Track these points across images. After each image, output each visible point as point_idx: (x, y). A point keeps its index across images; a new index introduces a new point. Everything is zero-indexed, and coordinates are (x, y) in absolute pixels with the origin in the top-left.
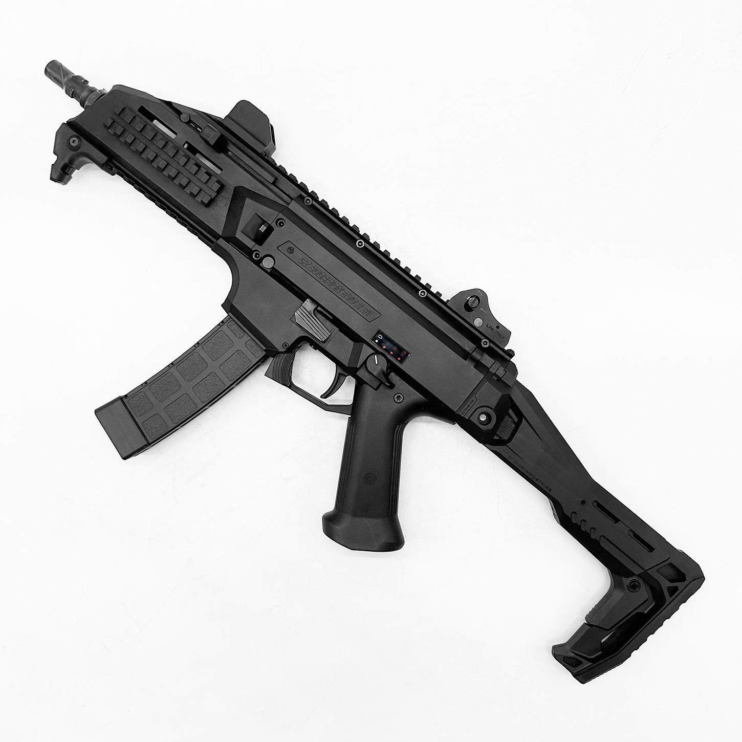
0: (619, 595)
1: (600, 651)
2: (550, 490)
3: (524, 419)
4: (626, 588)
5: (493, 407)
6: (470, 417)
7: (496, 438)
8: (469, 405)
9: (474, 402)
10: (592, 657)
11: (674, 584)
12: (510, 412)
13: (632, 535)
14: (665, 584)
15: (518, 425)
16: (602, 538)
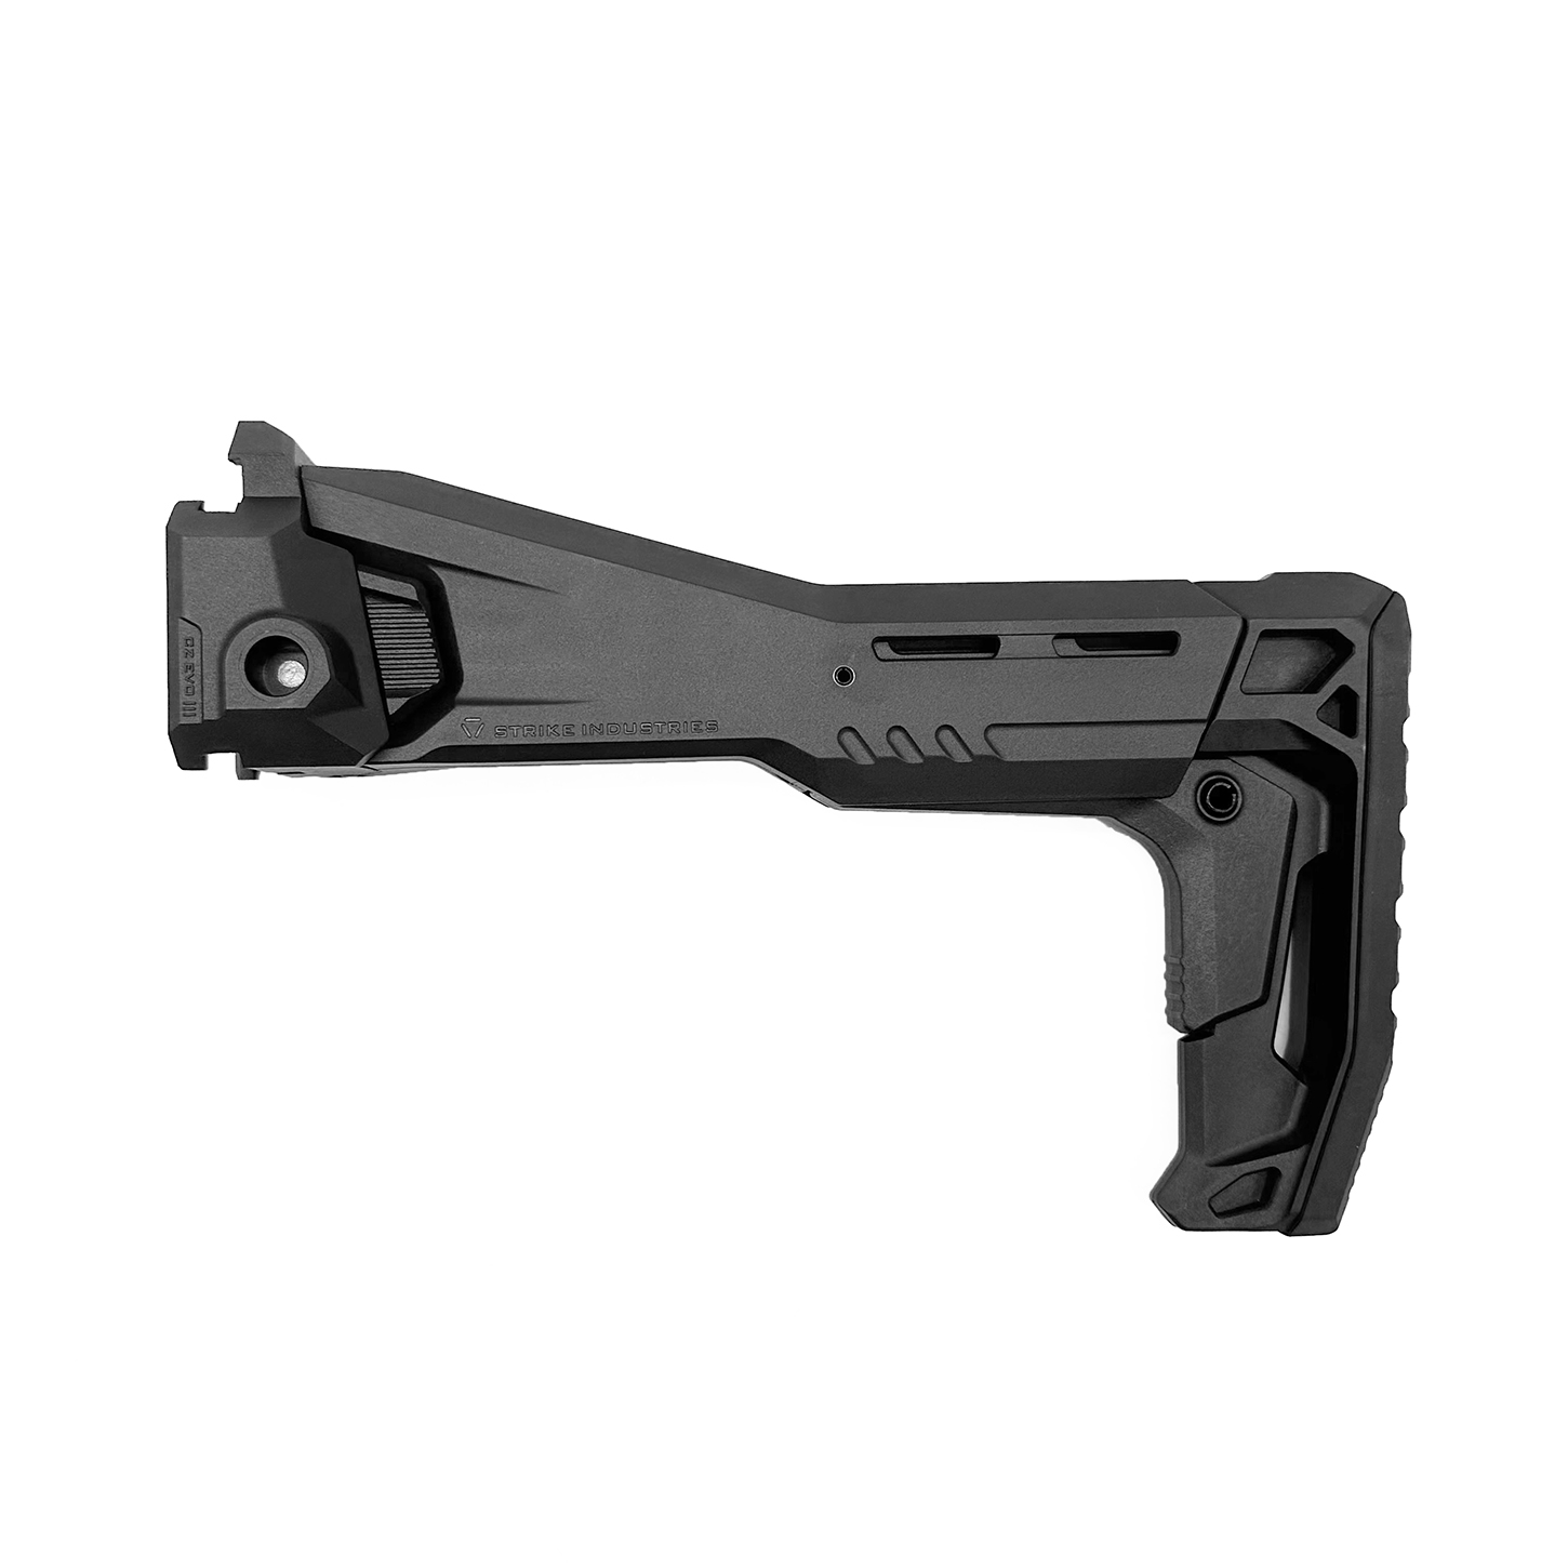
0: (1201, 864)
1: (1296, 1085)
2: (713, 727)
3: (436, 570)
4: (1199, 824)
5: (277, 603)
6: (222, 702)
7: (394, 705)
8: (190, 667)
9: (197, 642)
10: (1290, 1125)
11: (1330, 688)
12: (369, 580)
13: (1071, 647)
14: (1306, 712)
15: (434, 604)
16: (993, 734)
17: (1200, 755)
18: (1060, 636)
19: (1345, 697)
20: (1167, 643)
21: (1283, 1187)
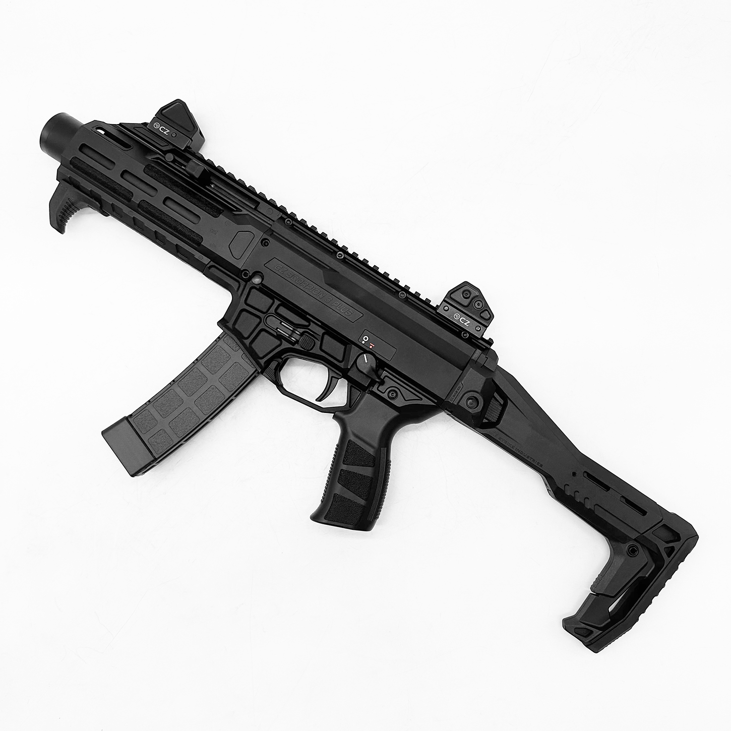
17: (635, 540)
18: (623, 497)
19: (673, 549)
20: (644, 513)
21: (592, 636)
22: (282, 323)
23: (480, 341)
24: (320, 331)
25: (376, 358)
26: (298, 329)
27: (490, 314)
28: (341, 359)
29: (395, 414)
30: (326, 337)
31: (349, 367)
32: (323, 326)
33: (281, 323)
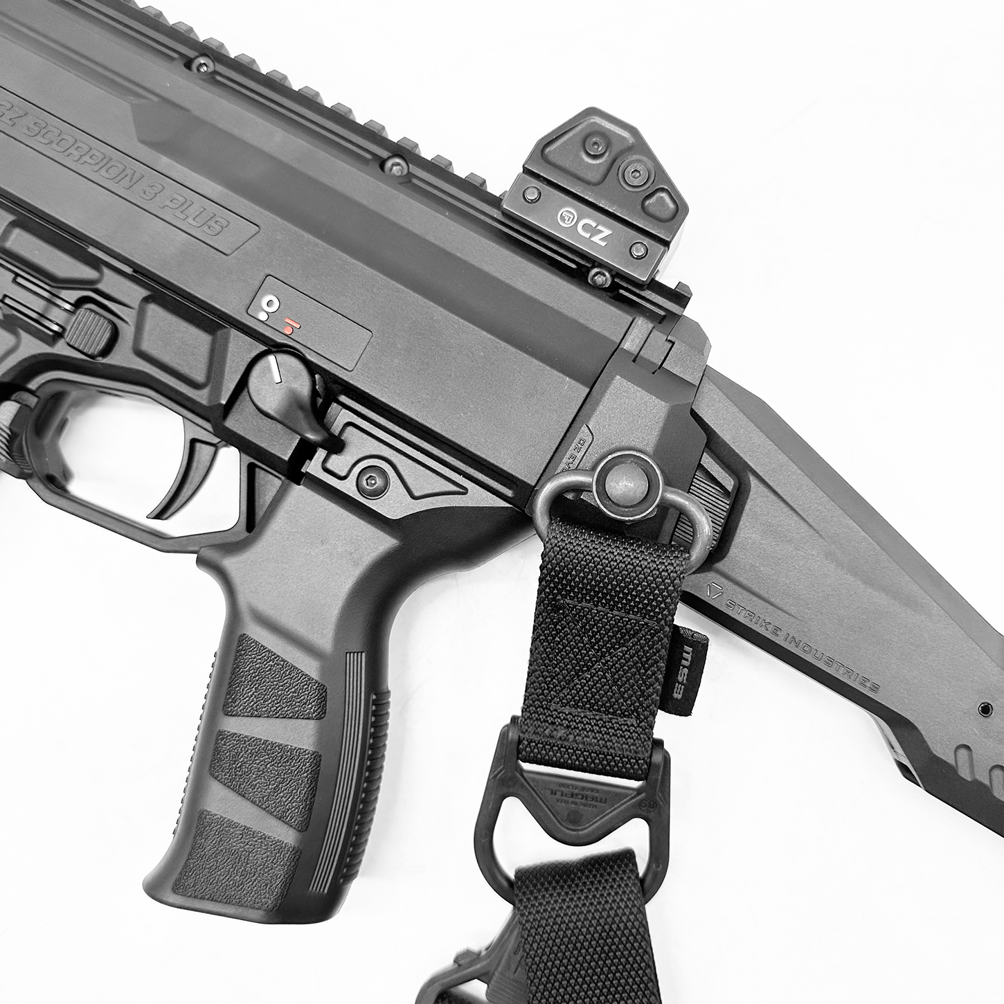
22: (20, 280)
23: (648, 294)
24: (133, 293)
25: (312, 368)
26: (64, 294)
27: (674, 202)
28: (200, 377)
29: (384, 543)
30: (153, 308)
31: (224, 402)
32: (140, 275)
33: (14, 281)
